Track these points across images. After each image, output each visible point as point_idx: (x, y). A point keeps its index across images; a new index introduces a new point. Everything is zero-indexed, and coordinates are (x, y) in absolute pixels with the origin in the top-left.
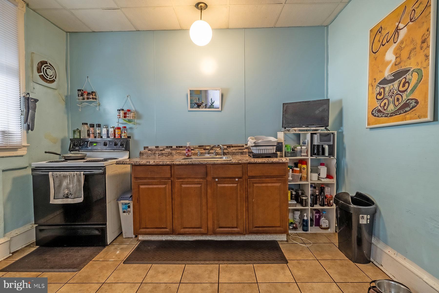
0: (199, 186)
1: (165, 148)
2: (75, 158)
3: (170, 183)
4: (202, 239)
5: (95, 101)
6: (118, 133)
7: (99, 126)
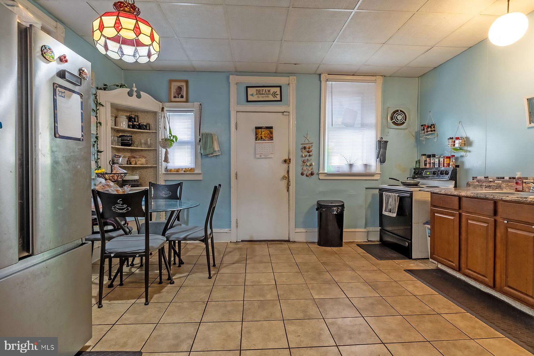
0: (485, 225)
1: (495, 179)
2: (408, 184)
3: (458, 216)
4: (496, 296)
5: (433, 133)
6: (447, 162)
7: (434, 156)
